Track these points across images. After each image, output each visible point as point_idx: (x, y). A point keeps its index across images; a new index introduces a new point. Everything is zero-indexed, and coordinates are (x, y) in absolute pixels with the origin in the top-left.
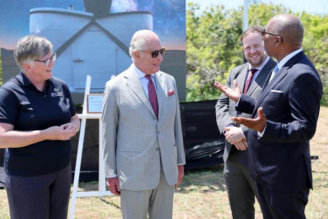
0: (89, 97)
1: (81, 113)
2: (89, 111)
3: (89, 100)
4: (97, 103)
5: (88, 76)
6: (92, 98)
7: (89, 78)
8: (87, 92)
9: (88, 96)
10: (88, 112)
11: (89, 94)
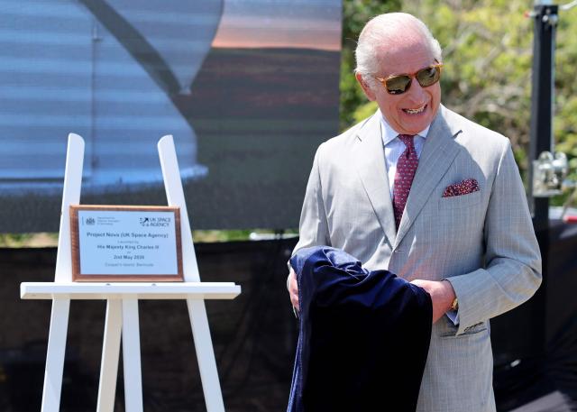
0: (83, 216)
1: (52, 279)
2: (83, 272)
3: (83, 229)
4: (113, 241)
5: (71, 136)
6: (90, 221)
7: (76, 146)
8: (71, 196)
9: (75, 211)
10: (77, 274)
11: (76, 203)
